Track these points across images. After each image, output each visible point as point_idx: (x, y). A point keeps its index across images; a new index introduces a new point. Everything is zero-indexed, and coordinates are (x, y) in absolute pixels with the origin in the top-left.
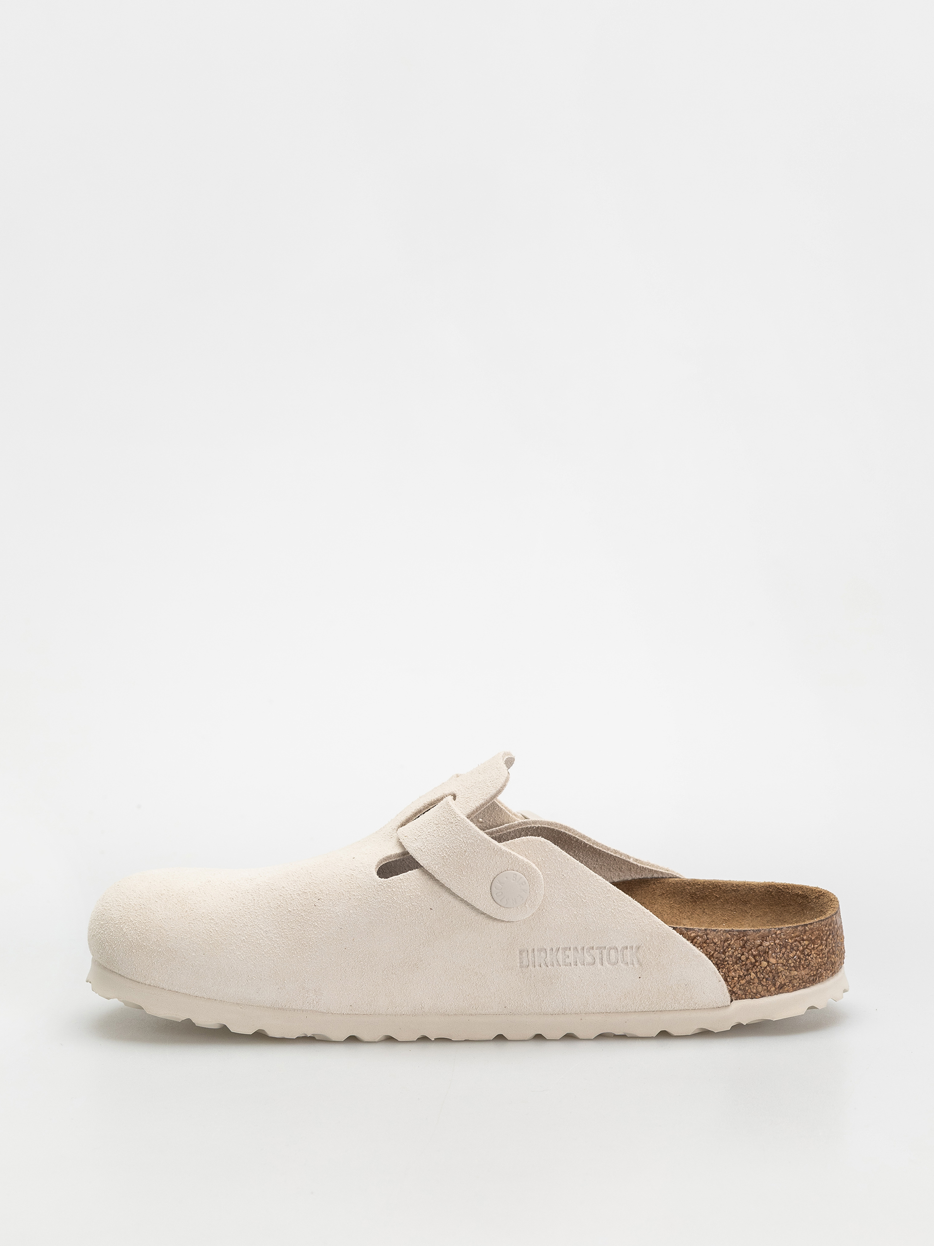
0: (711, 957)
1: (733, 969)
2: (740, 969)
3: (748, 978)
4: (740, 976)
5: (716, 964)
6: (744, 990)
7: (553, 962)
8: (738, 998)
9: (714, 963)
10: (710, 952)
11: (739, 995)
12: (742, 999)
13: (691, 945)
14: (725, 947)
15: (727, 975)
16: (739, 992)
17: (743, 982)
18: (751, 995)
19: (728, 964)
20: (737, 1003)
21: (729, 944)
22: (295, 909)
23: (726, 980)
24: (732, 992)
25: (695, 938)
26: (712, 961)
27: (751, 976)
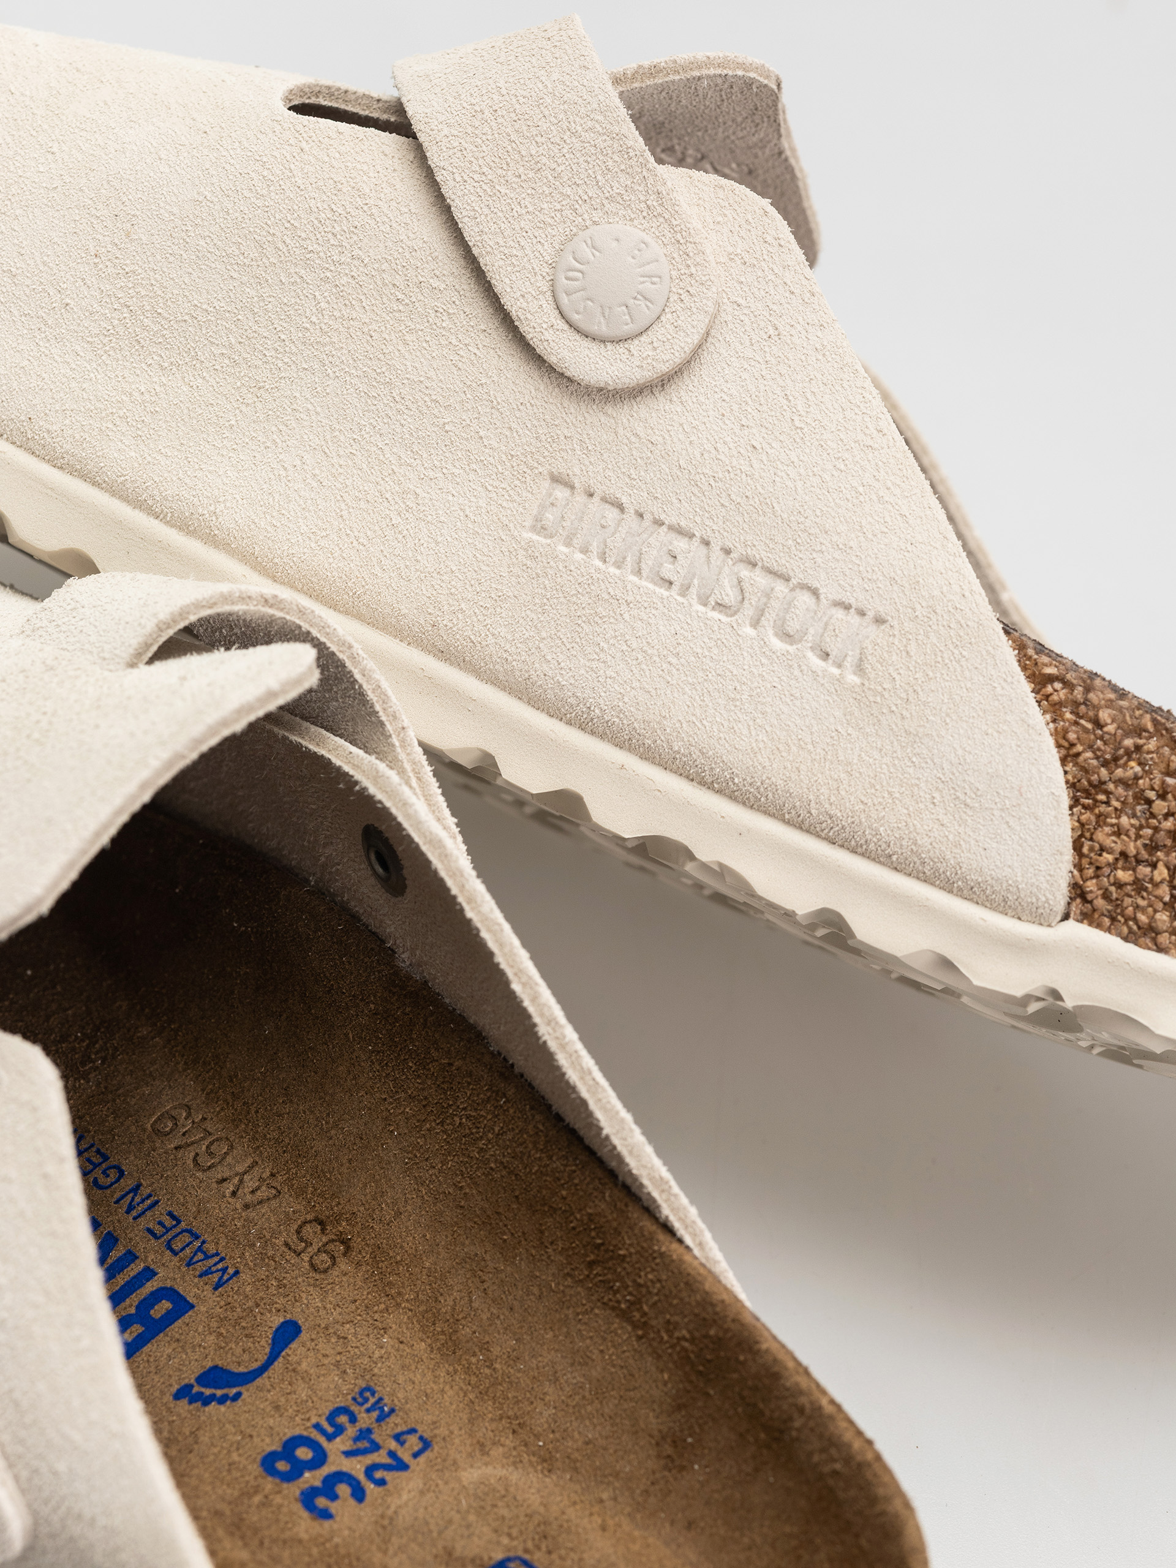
0: (1068, 756)
1: (1112, 825)
2: (1133, 837)
3: (1144, 870)
4: (1124, 855)
5: (1072, 786)
6: (1117, 904)
7: (624, 558)
8: (1089, 917)
9: (1067, 782)
10: (1072, 745)
11: (1094, 910)
12: (1099, 926)
13: (1031, 698)
14: (1121, 751)
15: (1088, 835)
16: (1100, 903)
17: (1123, 875)
18: (1130, 928)
19: (1108, 803)
20: (1078, 932)
21: (1138, 748)
22: (28, 93)
23: (1077, 846)
24: (1078, 892)
25: (1051, 679)
26: (1066, 772)
27: (1156, 872)
